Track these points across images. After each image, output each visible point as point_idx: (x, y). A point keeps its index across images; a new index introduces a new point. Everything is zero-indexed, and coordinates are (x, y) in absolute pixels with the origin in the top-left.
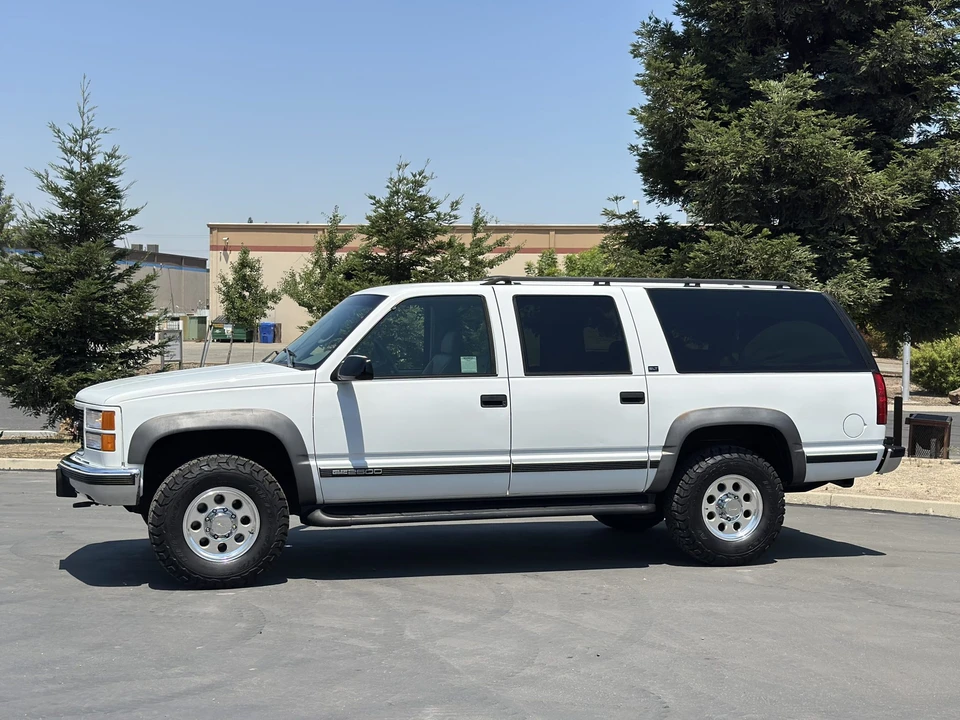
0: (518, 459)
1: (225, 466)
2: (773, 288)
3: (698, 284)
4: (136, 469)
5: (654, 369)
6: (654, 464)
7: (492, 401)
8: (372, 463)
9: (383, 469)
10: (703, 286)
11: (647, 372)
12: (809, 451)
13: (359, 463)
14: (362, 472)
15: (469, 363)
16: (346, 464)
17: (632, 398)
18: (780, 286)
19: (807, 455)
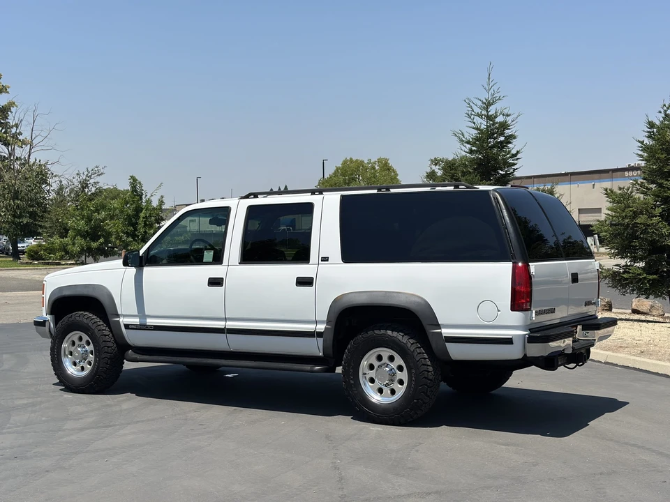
0: (231, 325)
1: (78, 318)
2: (451, 188)
3: (388, 189)
4: (49, 317)
5: (325, 259)
6: (320, 335)
7: (215, 282)
8: (150, 322)
9: (155, 326)
10: (393, 191)
11: (320, 262)
12: (446, 332)
13: (143, 323)
14: (143, 327)
15: (208, 256)
16: (136, 321)
17: (304, 282)
18: (457, 187)
19: (444, 335)
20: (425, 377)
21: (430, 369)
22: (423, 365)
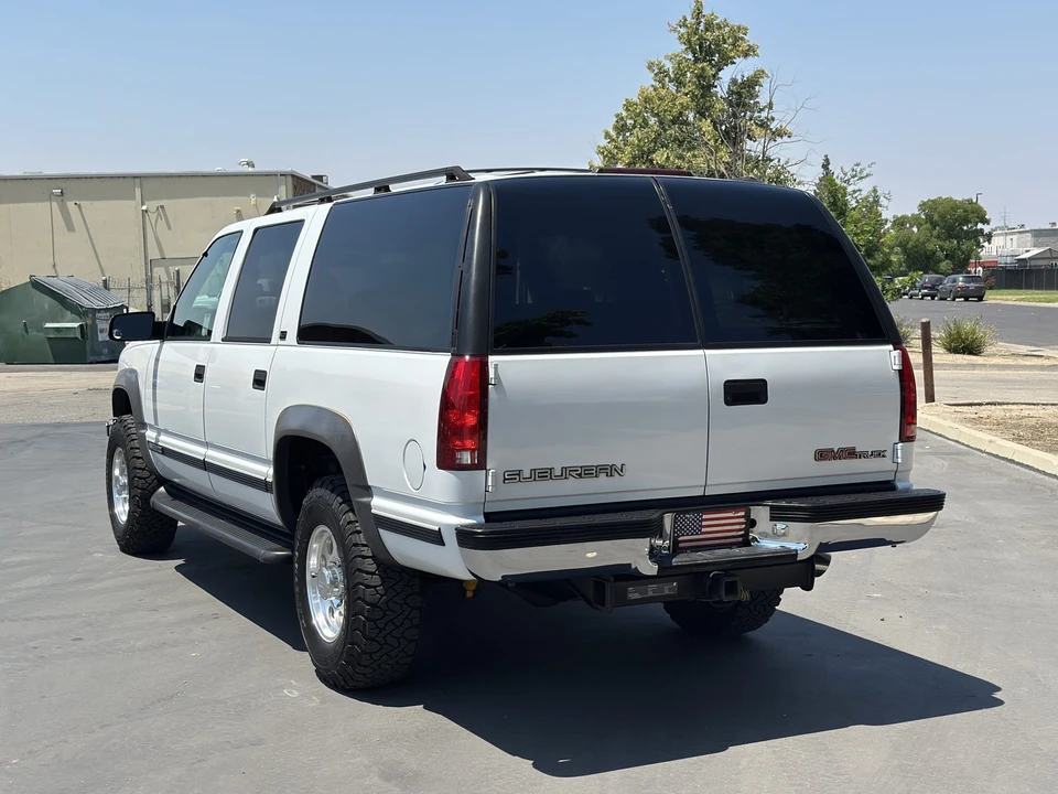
5: (283, 336)
6: (269, 487)
7: (199, 374)
9: (163, 448)
11: (279, 341)
12: (380, 505)
13: (157, 441)
16: (154, 436)
17: (259, 380)
19: (373, 511)
20: (359, 598)
21: (376, 580)
22: (359, 570)
